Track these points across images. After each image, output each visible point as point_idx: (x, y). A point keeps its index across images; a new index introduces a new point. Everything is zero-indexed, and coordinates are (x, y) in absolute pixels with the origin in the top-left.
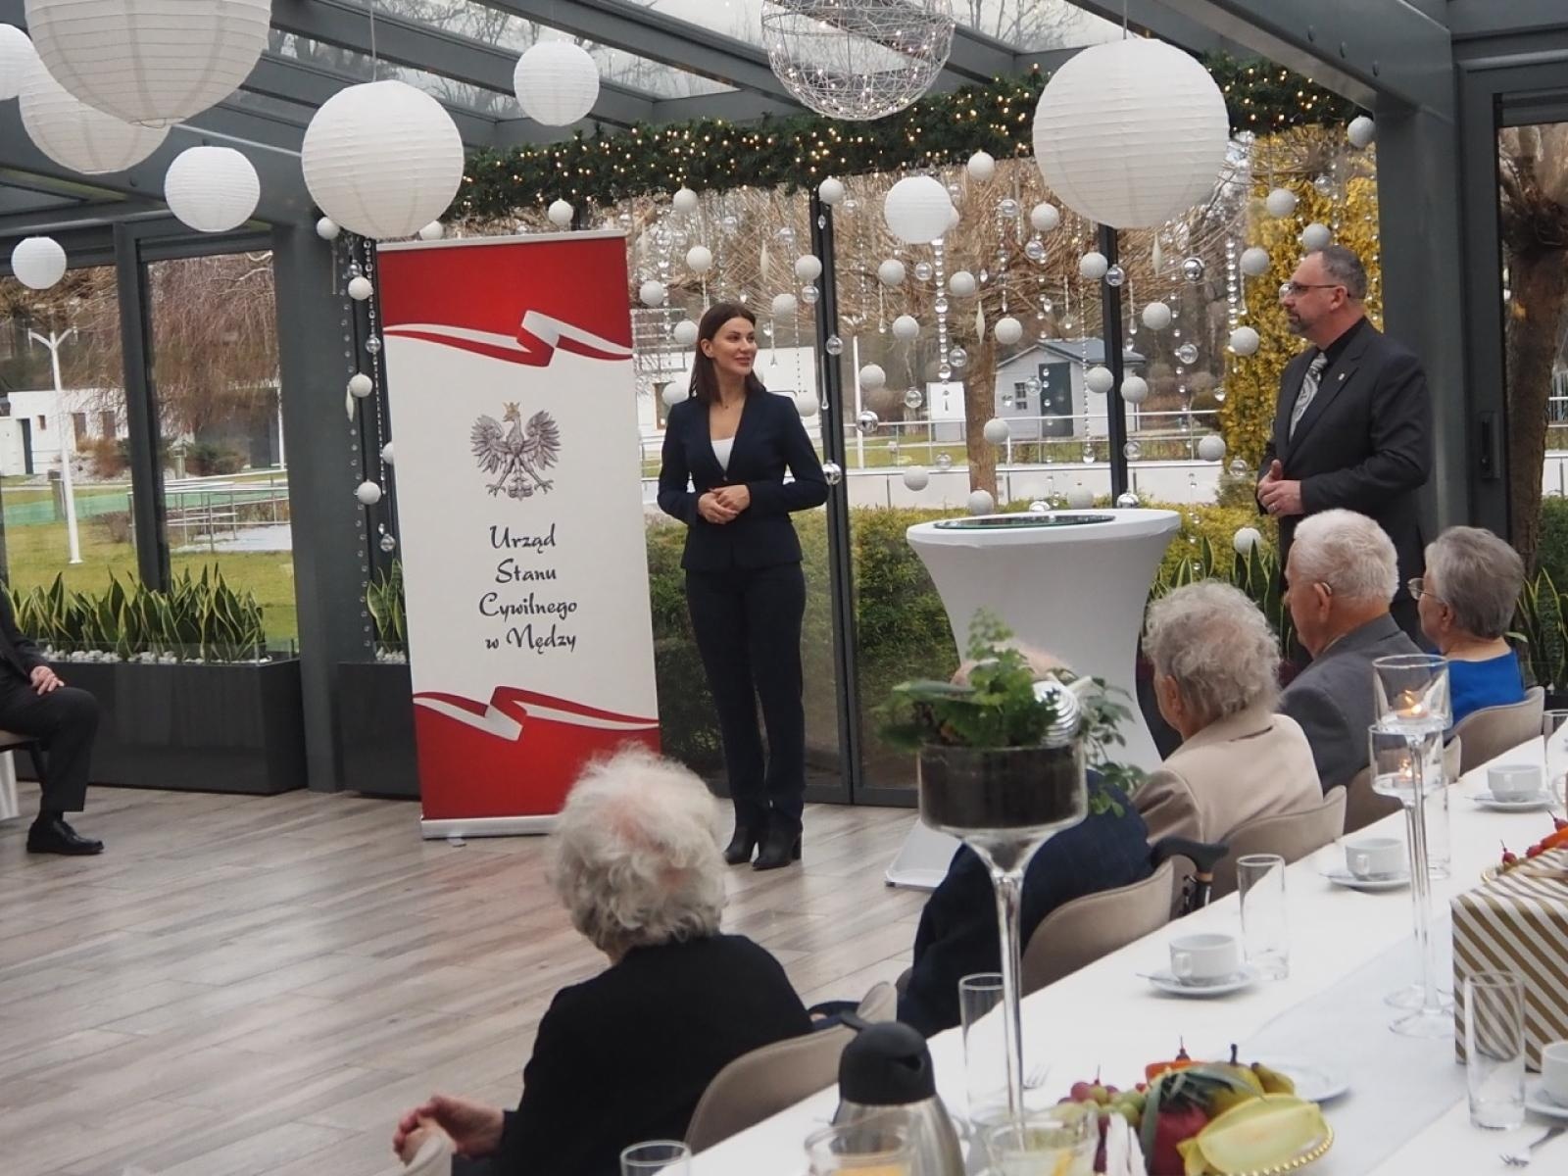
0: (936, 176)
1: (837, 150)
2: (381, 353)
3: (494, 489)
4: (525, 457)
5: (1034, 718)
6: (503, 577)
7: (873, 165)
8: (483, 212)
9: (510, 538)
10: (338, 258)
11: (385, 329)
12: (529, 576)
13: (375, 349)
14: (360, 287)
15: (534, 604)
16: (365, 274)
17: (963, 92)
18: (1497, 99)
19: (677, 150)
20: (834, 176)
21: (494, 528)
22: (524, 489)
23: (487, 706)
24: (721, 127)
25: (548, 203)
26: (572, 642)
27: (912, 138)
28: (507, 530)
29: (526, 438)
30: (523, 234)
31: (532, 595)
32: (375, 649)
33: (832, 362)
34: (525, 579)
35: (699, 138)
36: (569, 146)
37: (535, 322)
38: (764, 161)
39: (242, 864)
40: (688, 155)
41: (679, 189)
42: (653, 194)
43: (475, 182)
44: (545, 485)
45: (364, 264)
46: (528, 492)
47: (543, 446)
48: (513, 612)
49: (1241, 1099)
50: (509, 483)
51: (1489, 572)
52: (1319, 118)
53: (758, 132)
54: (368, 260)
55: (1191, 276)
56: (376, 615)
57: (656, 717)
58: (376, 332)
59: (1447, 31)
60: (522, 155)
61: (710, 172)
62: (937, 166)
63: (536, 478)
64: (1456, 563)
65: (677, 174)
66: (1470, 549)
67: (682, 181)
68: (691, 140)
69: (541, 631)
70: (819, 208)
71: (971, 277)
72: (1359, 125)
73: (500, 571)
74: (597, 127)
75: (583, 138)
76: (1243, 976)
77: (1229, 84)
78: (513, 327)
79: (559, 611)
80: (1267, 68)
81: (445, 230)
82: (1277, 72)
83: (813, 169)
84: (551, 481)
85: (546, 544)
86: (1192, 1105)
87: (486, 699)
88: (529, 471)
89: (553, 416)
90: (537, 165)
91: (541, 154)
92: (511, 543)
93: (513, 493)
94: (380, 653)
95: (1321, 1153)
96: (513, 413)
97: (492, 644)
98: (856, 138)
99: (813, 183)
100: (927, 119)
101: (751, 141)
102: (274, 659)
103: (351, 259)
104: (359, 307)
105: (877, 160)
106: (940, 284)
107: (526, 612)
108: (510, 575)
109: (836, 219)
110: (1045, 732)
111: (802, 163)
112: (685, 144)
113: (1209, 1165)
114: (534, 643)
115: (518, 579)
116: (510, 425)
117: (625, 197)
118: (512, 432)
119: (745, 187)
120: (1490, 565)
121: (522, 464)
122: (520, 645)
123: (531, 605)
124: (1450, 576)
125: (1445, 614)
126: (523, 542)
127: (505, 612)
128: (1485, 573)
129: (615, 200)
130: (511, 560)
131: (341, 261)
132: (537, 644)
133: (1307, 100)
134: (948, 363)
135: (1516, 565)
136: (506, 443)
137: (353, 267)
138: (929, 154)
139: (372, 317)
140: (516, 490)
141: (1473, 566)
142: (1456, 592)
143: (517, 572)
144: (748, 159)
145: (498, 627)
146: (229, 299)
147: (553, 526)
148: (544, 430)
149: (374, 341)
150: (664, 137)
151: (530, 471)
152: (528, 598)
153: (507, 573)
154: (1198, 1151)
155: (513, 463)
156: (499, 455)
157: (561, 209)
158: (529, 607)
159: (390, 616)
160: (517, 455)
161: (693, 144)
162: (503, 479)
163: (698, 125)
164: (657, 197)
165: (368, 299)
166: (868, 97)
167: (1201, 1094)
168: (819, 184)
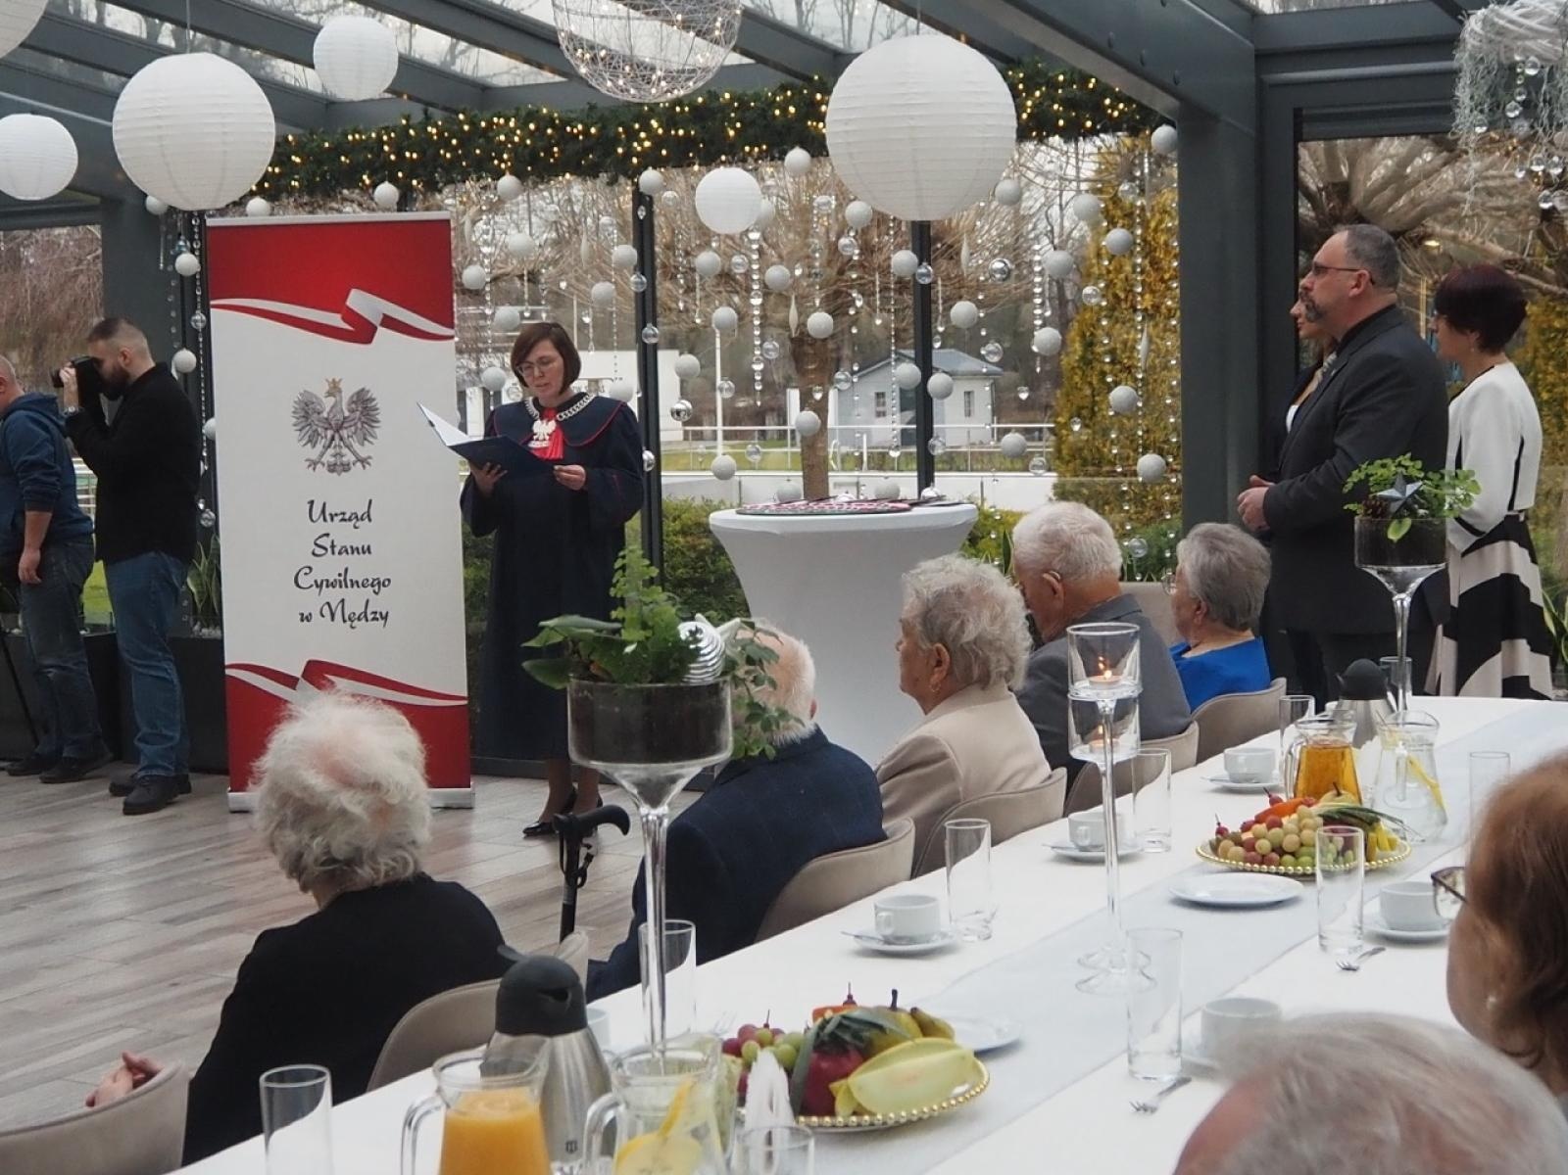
0: (755, 171)
1: (658, 142)
2: (207, 329)
3: (313, 464)
4: (344, 433)
5: (676, 655)
6: (319, 551)
7: (693, 158)
8: (311, 193)
9: (327, 513)
10: (167, 233)
11: (212, 303)
12: (344, 550)
13: (200, 325)
14: (187, 262)
15: (348, 578)
16: (192, 251)
17: (783, 88)
18: (1297, 113)
19: (502, 138)
20: (655, 168)
21: (312, 503)
22: (342, 464)
23: (297, 679)
24: (545, 116)
25: (374, 186)
26: (385, 618)
27: (732, 133)
28: (324, 504)
29: (347, 414)
30: (351, 213)
31: (346, 570)
32: (192, 623)
33: (650, 351)
34: (340, 553)
35: (523, 126)
36: (398, 130)
37: (360, 301)
38: (587, 150)
39: (47, 831)
40: (513, 142)
41: (504, 174)
42: (478, 180)
43: (303, 163)
44: (364, 461)
45: (192, 240)
46: (346, 467)
47: (363, 423)
48: (327, 586)
49: (896, 1042)
50: (328, 458)
51: (1239, 565)
52: (1125, 126)
53: (582, 122)
54: (196, 237)
55: (998, 276)
56: (193, 589)
57: (465, 693)
58: (202, 307)
59: (1251, 45)
60: (350, 138)
61: (534, 159)
62: (756, 161)
63: (354, 453)
64: (1207, 558)
65: (502, 161)
66: (1221, 544)
67: (507, 168)
68: (516, 128)
69: (355, 605)
70: (641, 199)
71: (787, 271)
72: (1163, 133)
73: (316, 544)
74: (426, 112)
75: (411, 122)
76: (944, 935)
77: (1040, 89)
78: (337, 305)
79: (373, 586)
80: (1076, 77)
81: (273, 209)
82: (1086, 79)
83: (635, 160)
84: (370, 457)
85: (362, 519)
86: (850, 1048)
87: (297, 672)
88: (347, 446)
89: (374, 393)
90: (365, 148)
91: (370, 137)
92: (328, 518)
93: (332, 468)
94: (196, 628)
95: (972, 1096)
96: (334, 389)
97: (305, 618)
98: (677, 131)
99: (634, 173)
100: (747, 114)
101: (575, 131)
102: (92, 631)
103: (180, 235)
104: (186, 282)
105: (698, 152)
106: (755, 277)
107: (341, 587)
108: (326, 549)
109: (656, 209)
110: (687, 670)
111: (624, 153)
112: (509, 130)
113: (859, 1105)
114: (346, 617)
115: (333, 553)
116: (332, 400)
117: (451, 181)
118: (332, 407)
119: (568, 176)
120: (1240, 559)
121: (341, 439)
122: (333, 619)
123: (345, 580)
124: (1203, 572)
125: (1199, 608)
126: (340, 517)
127: (319, 586)
128: (1235, 566)
129: (441, 185)
130: (327, 535)
131: (170, 237)
132: (350, 619)
133: (1114, 107)
134: (761, 355)
135: (1263, 557)
136: (327, 419)
137: (181, 243)
138: (747, 149)
139: (198, 293)
140: (335, 464)
141: (1223, 559)
142: (1209, 586)
143: (333, 546)
144: (571, 148)
145: (312, 601)
146: (75, 276)
147: (370, 502)
148: (364, 407)
149: (199, 317)
150: (490, 123)
151: (349, 447)
152: (343, 573)
153: (323, 547)
154: (848, 1091)
155: (333, 439)
156: (320, 430)
157: (386, 191)
158: (343, 581)
159: (208, 590)
160: (337, 431)
161: (518, 132)
162: (322, 455)
163: (523, 113)
164: (483, 183)
165: (194, 276)
166: (659, 80)
167: (856, 1035)
168: (640, 174)
